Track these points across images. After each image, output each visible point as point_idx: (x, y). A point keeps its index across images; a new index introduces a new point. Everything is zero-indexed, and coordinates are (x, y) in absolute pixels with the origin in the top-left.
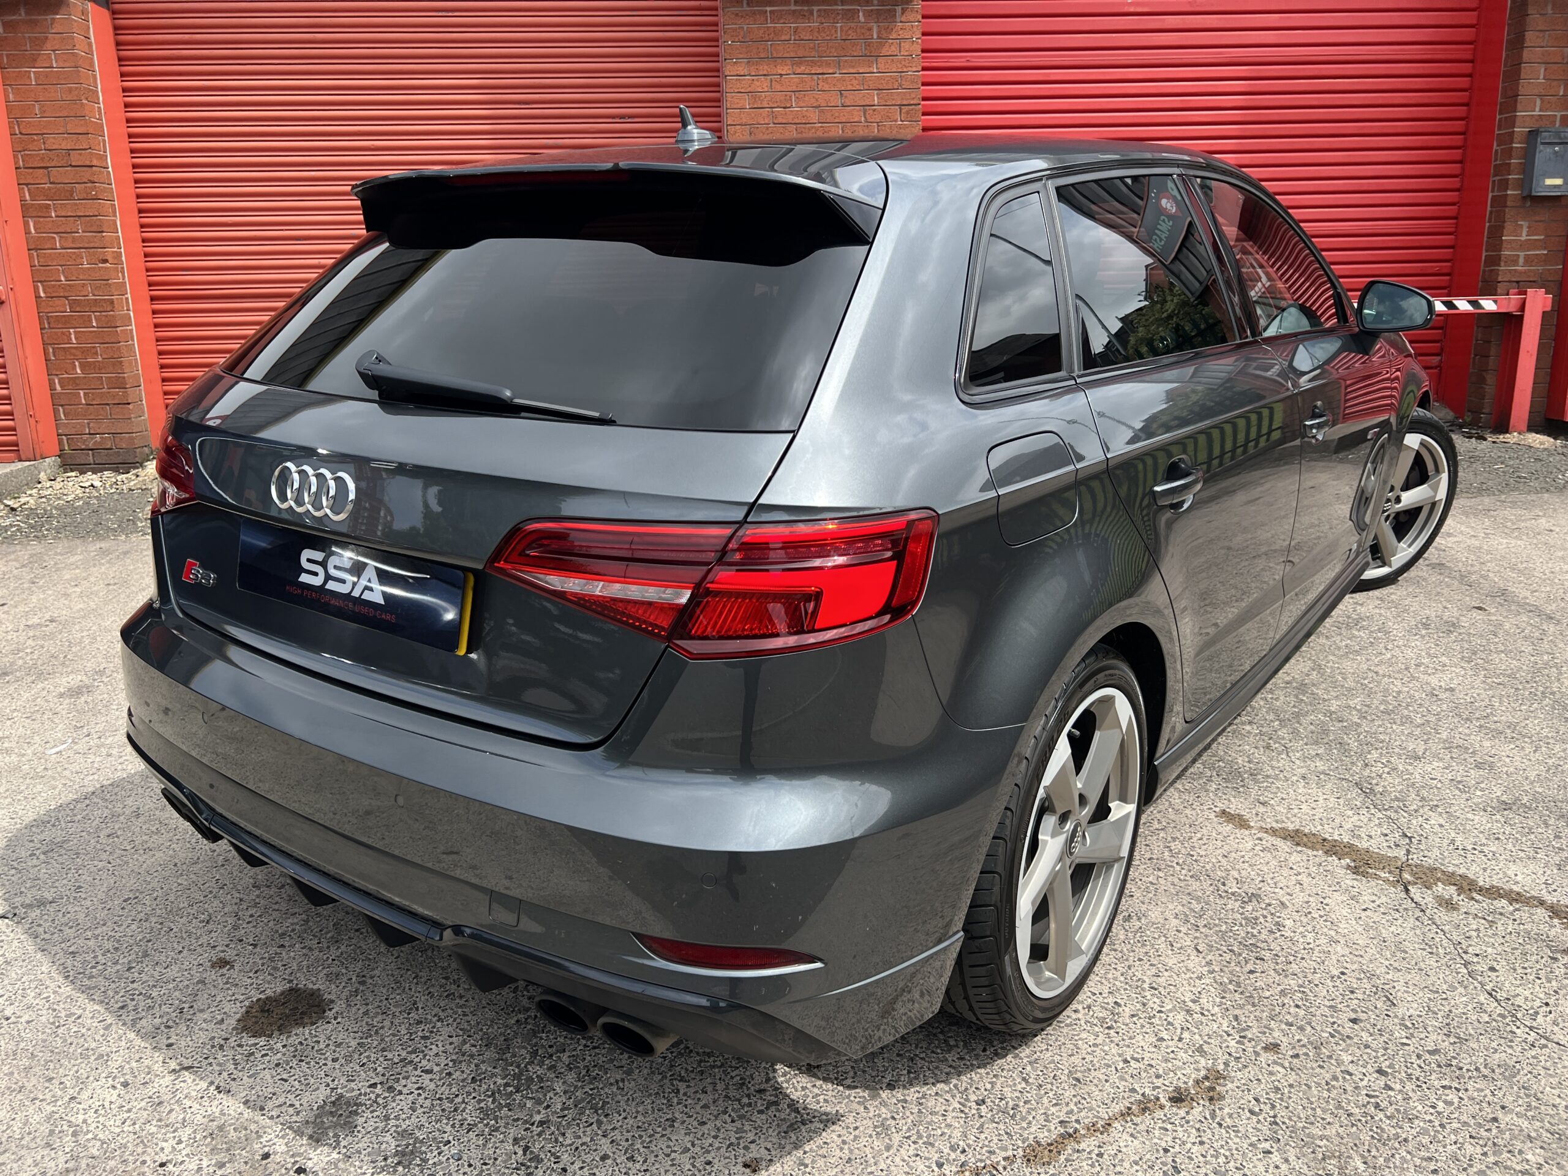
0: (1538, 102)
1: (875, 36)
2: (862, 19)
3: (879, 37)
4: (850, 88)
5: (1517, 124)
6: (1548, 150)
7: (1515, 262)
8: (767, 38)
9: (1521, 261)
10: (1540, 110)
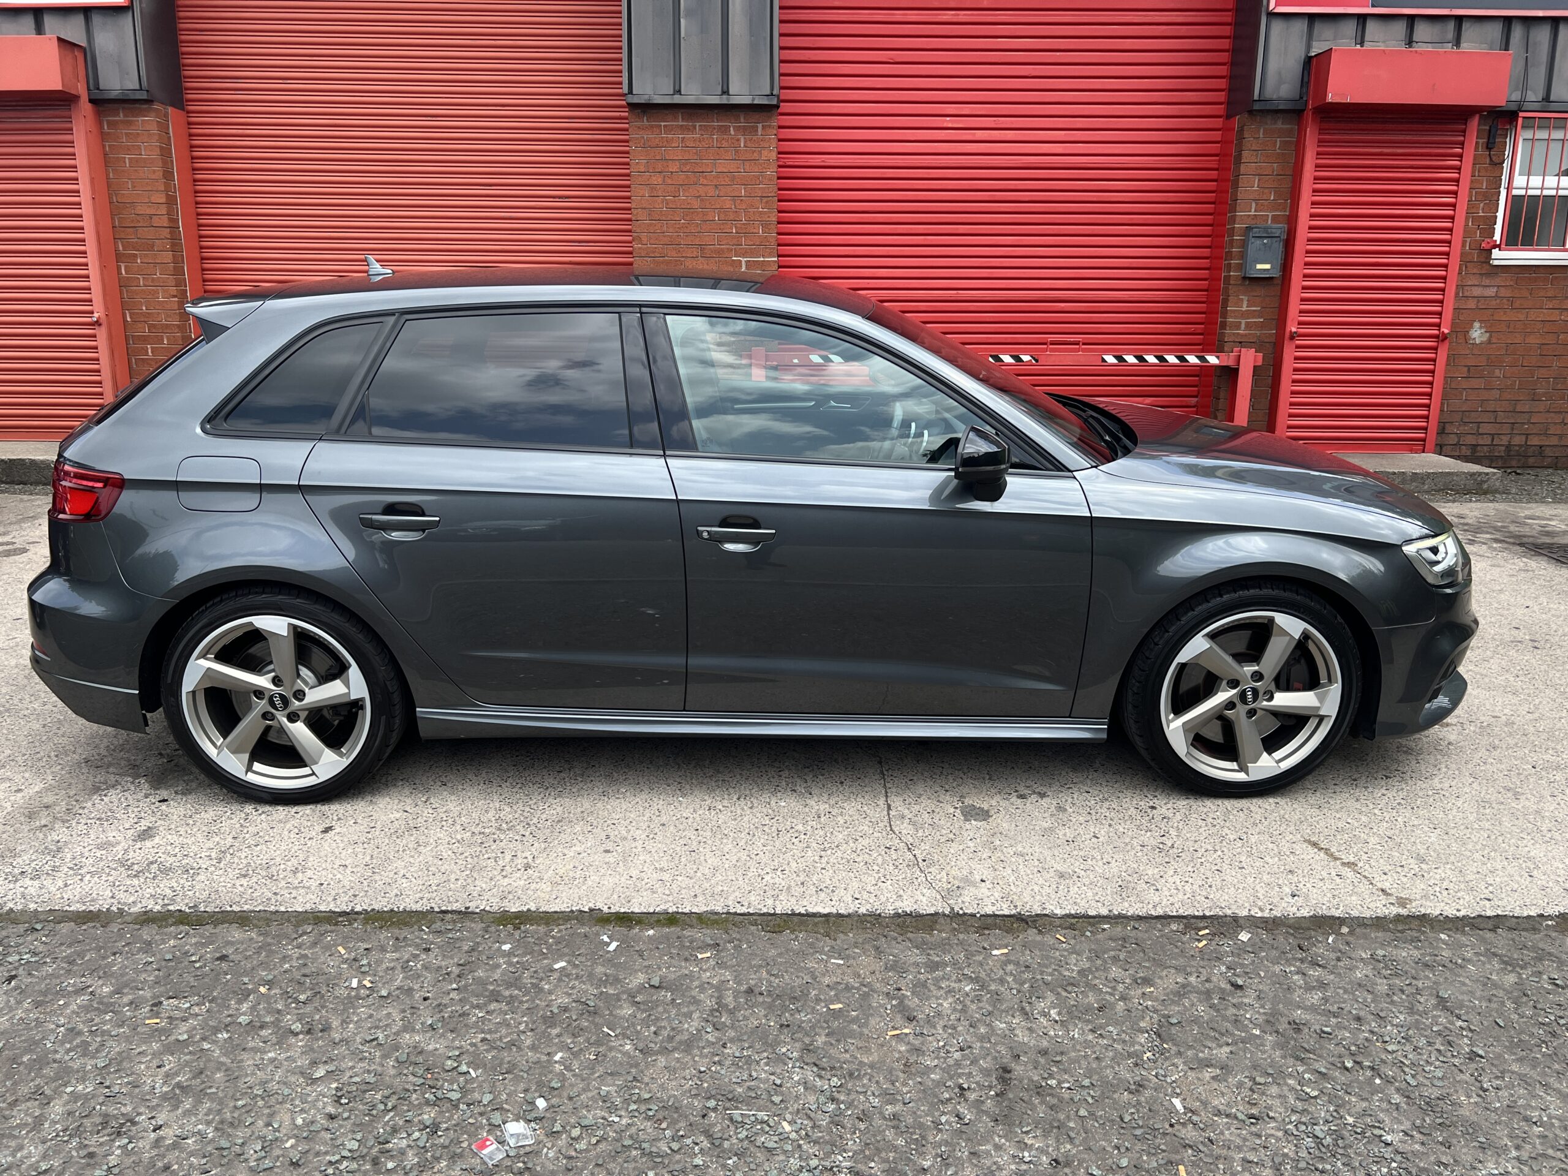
0: (1254, 205)
1: (742, 145)
2: (732, 132)
3: (745, 146)
4: (723, 183)
5: (1237, 222)
6: (1258, 242)
7: (1238, 326)
8: (661, 145)
9: (1243, 326)
10: (1255, 211)
